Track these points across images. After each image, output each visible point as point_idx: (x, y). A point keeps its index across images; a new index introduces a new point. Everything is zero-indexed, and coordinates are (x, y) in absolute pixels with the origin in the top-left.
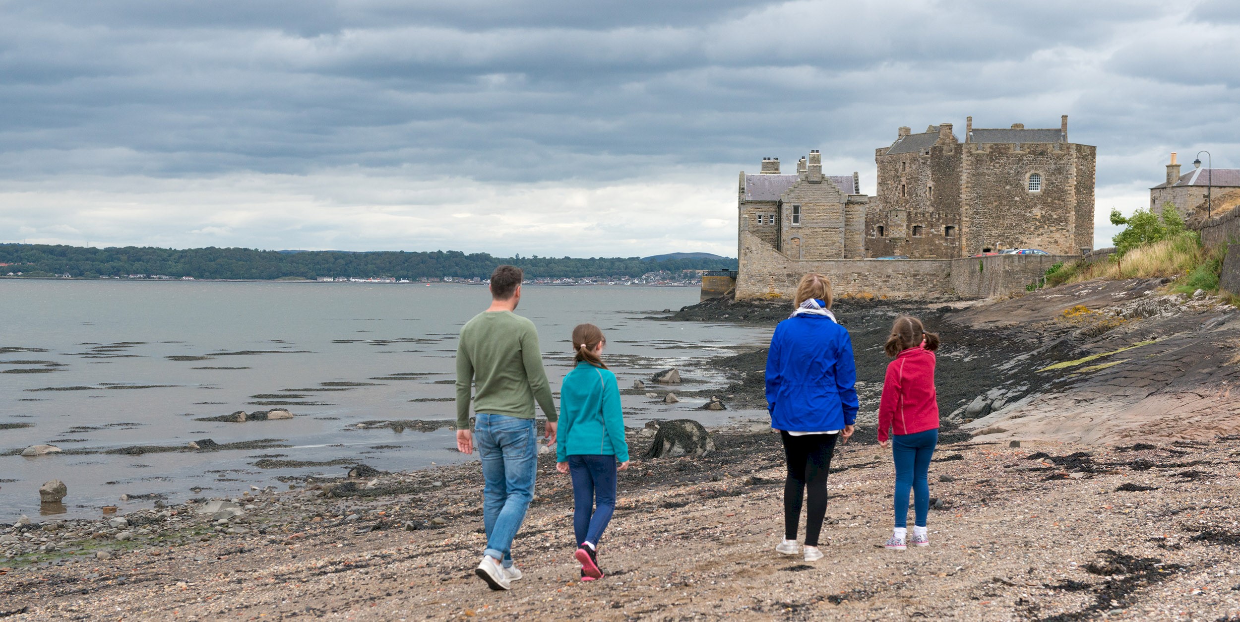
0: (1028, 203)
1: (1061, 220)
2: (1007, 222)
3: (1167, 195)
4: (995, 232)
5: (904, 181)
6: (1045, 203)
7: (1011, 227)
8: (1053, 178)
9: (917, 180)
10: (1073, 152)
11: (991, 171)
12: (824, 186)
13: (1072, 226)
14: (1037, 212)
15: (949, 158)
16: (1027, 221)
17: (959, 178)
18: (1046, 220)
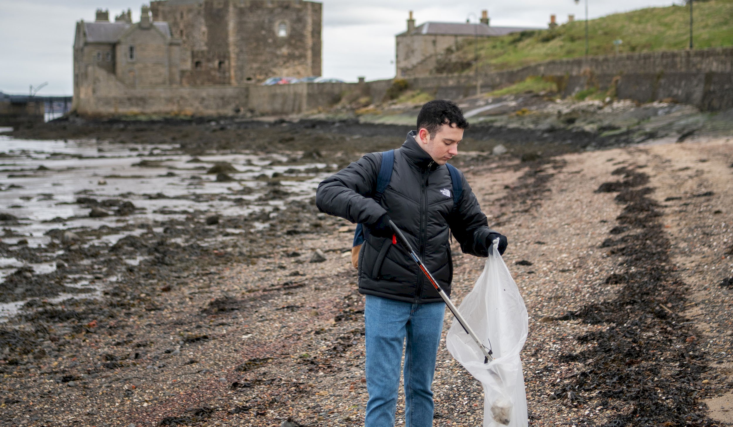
0: (278, 43)
1: (302, 56)
2: (263, 58)
3: (407, 40)
4: (255, 65)
5: (182, 26)
6: (290, 45)
7: (266, 62)
8: (295, 26)
9: (193, 26)
10: (309, 7)
11: (252, 19)
12: (152, 31)
13: (309, 61)
14: (285, 51)
15: (219, 10)
16: (278, 57)
17: (226, 25)
18: (291, 57)
